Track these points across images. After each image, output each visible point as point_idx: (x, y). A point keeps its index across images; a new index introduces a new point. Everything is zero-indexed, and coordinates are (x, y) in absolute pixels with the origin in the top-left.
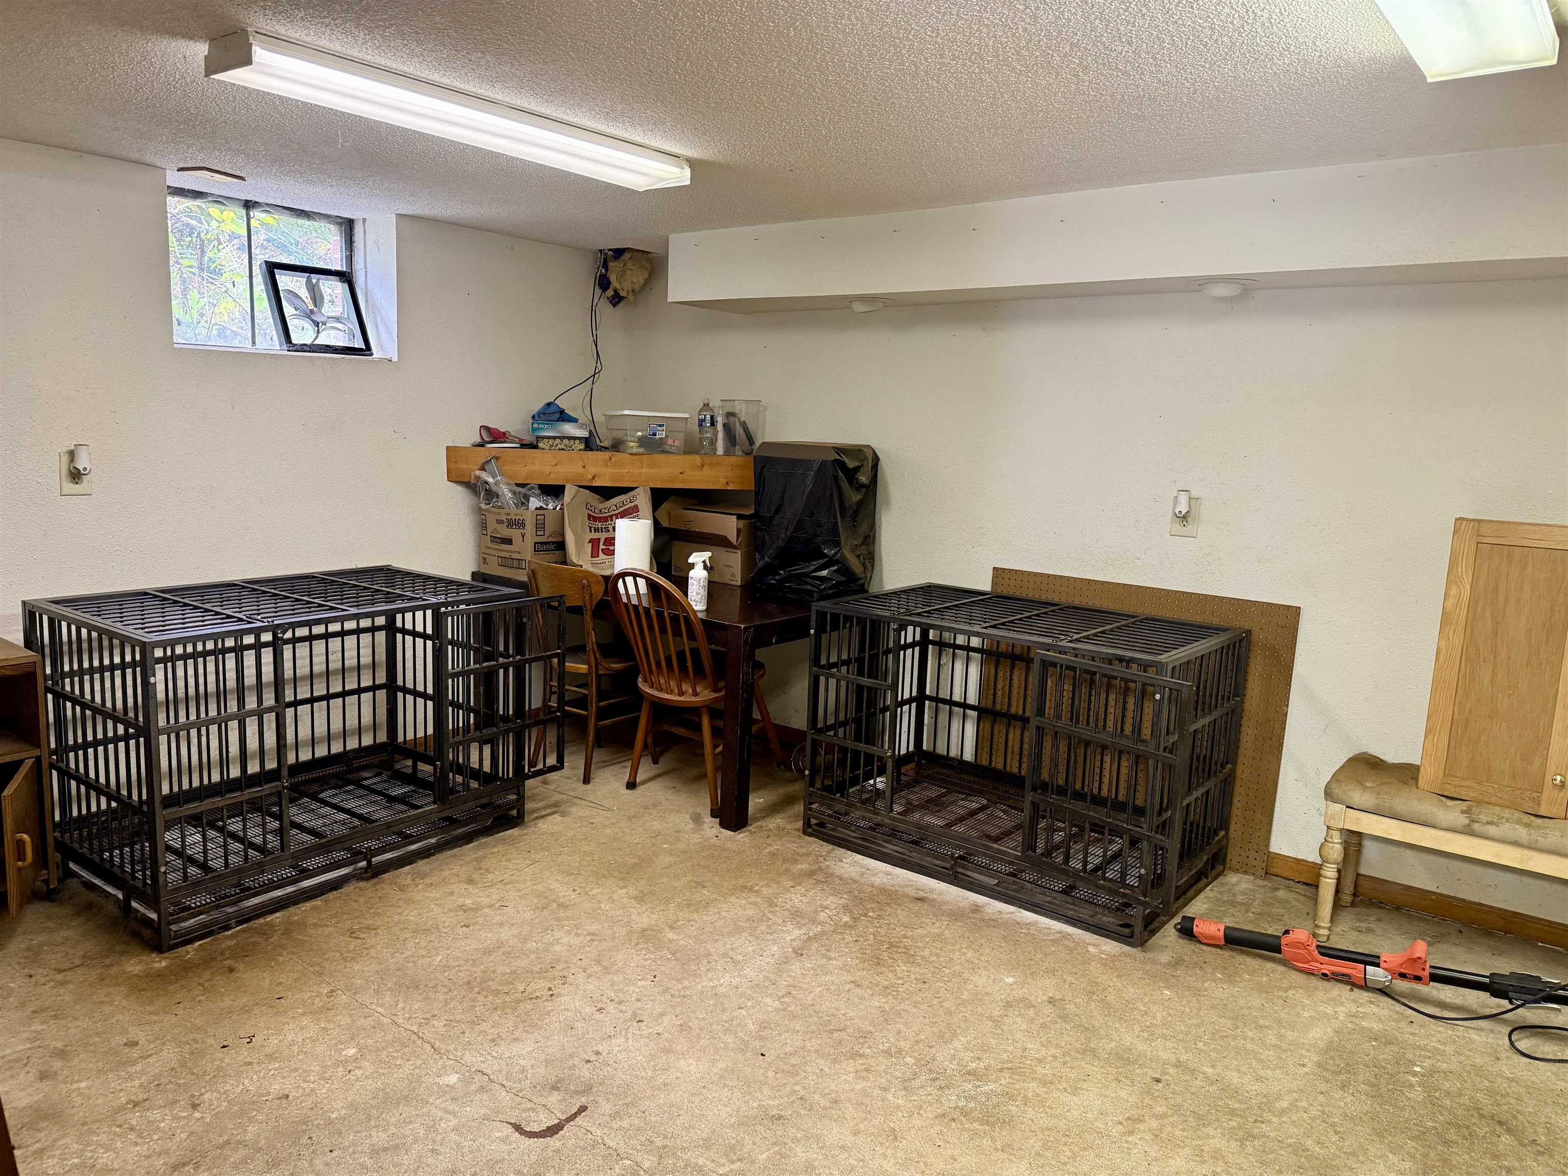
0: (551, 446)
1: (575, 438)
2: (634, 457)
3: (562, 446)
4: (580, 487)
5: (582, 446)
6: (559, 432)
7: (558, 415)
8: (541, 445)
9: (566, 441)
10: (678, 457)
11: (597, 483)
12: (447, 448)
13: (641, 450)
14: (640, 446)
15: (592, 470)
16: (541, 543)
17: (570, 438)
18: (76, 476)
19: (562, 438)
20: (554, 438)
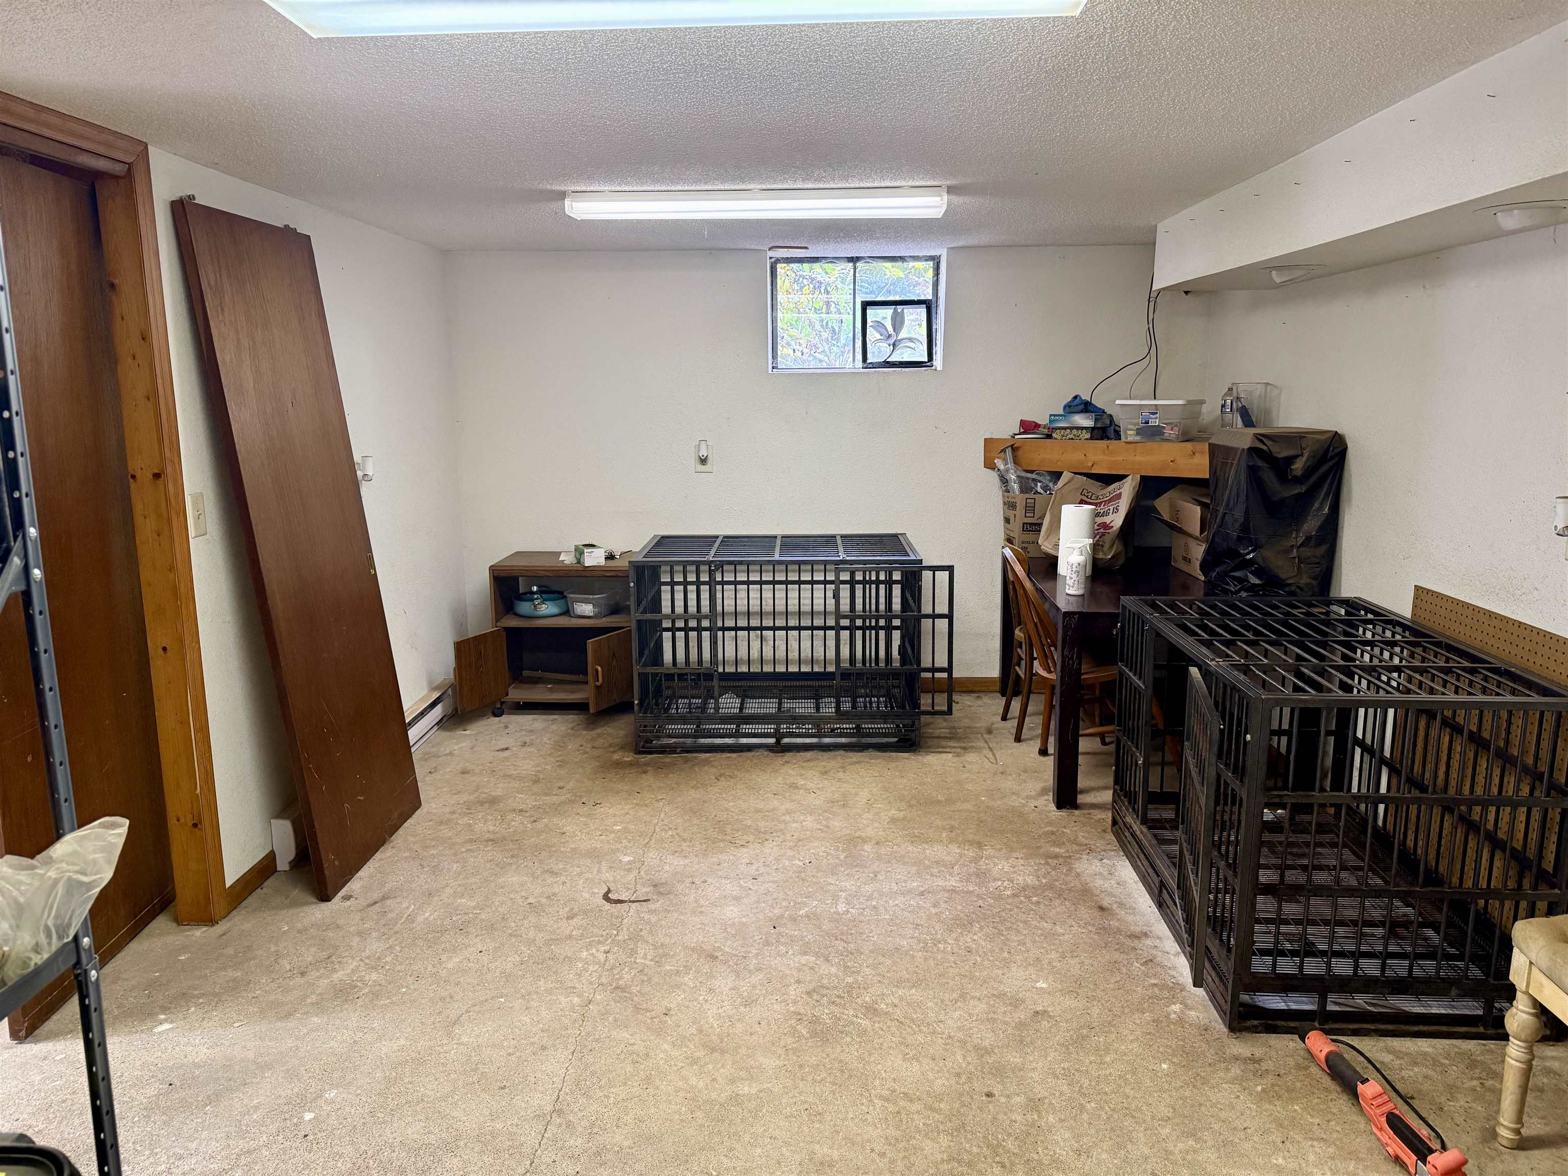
0: (1063, 436)
1: (1082, 428)
2: (1129, 446)
3: (1071, 436)
4: (1075, 473)
5: (1088, 436)
6: (1069, 422)
7: (1082, 407)
8: (1054, 435)
9: (1075, 431)
10: (1175, 445)
11: (1095, 471)
12: (985, 439)
13: (1138, 438)
14: (1138, 434)
15: (1092, 457)
16: (1031, 524)
17: (1078, 428)
18: (703, 461)
19: (1071, 428)
20: (1065, 428)
